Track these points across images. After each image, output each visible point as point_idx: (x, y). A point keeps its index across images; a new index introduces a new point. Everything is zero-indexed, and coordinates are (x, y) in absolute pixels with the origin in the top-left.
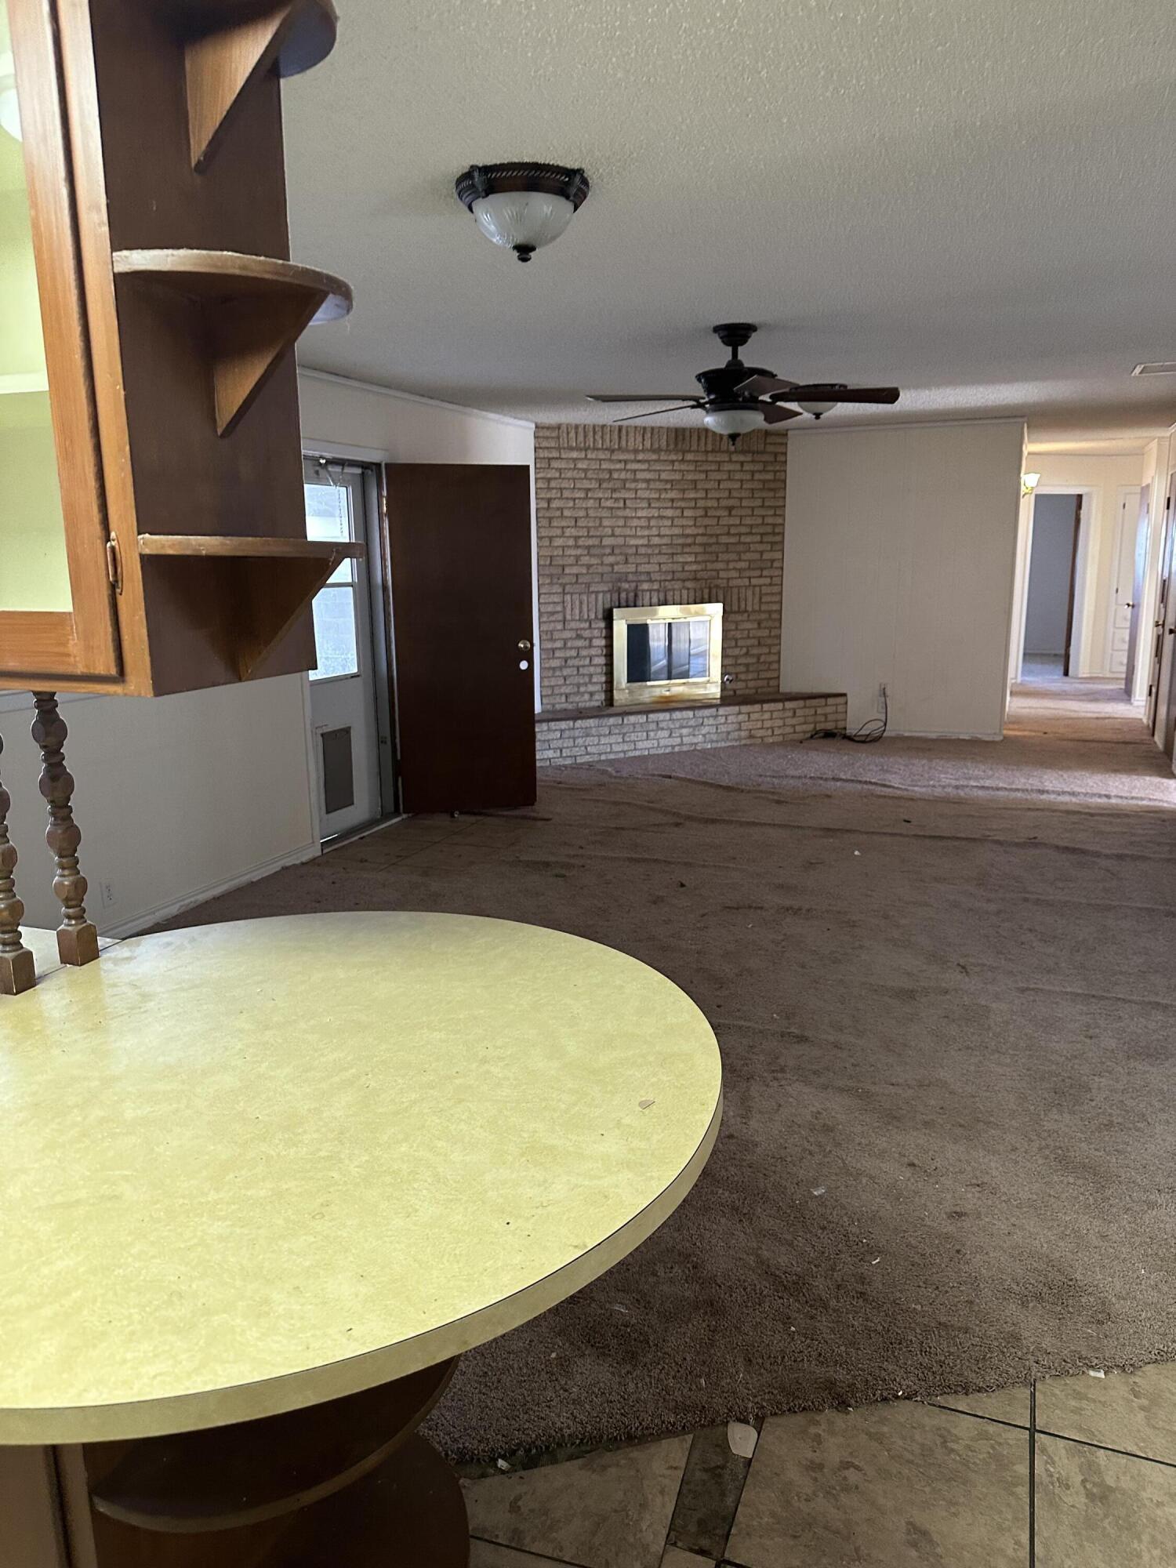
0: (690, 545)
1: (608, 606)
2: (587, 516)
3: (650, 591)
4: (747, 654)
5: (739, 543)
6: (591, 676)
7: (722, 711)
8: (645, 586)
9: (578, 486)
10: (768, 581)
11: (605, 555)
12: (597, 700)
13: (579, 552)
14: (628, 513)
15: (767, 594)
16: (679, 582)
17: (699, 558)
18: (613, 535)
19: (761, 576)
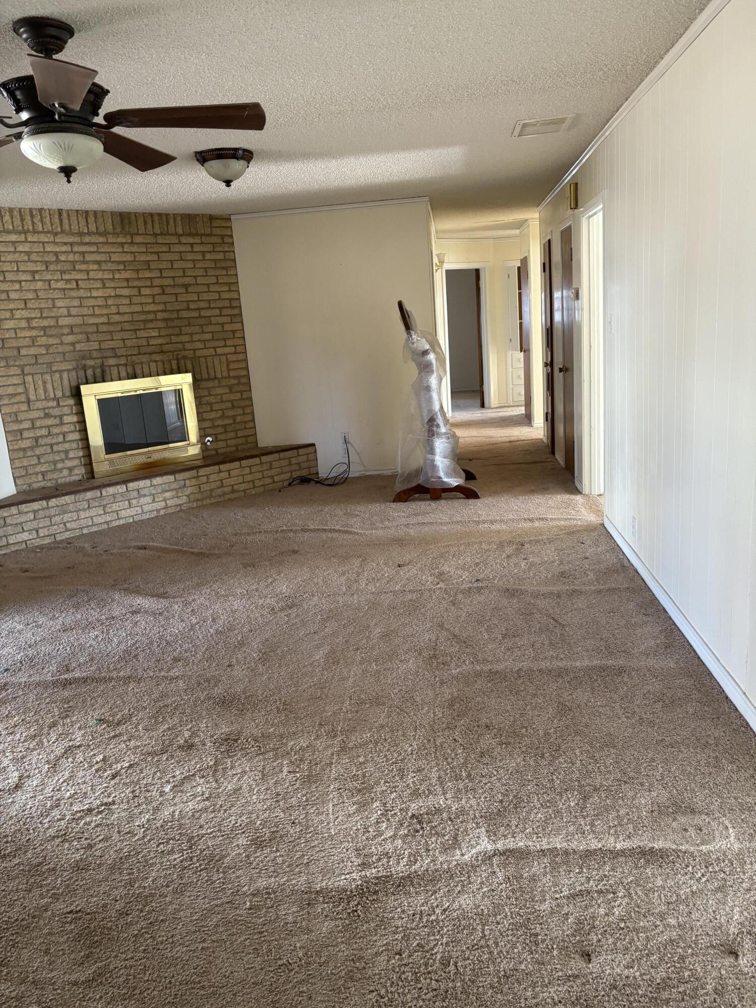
0: (151, 321)
1: (74, 384)
2: (38, 298)
3: (118, 365)
4: (223, 417)
5: (200, 317)
6: (66, 452)
7: (202, 472)
8: (112, 362)
9: (22, 268)
10: (232, 350)
11: (63, 334)
12: (77, 475)
13: (34, 333)
14: (82, 293)
15: (234, 362)
16: (147, 355)
17: (163, 333)
18: (69, 315)
19: (225, 346)
